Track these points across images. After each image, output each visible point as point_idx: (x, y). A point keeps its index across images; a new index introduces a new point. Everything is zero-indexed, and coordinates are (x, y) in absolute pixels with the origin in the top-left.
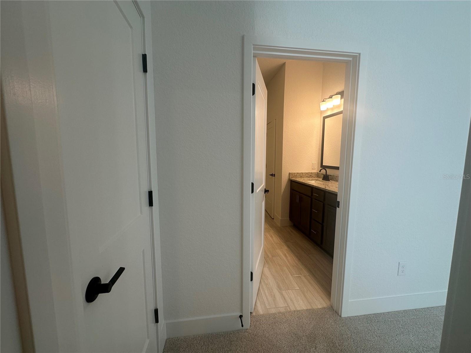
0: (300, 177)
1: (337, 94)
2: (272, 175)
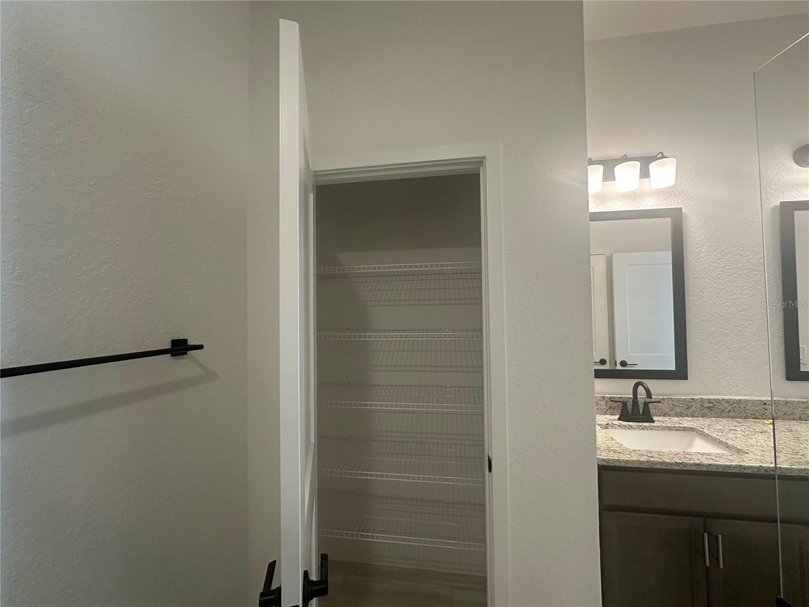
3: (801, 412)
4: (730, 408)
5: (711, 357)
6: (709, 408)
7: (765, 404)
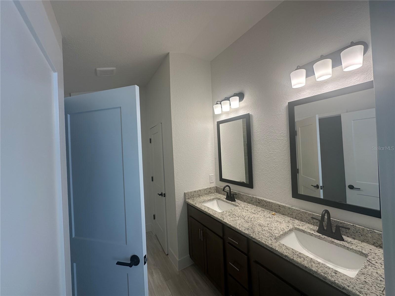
0: (198, 196)
1: (234, 96)
2: (161, 195)
3: (296, 215)
4: (266, 204)
5: (262, 180)
6: (259, 202)
7: (280, 206)
